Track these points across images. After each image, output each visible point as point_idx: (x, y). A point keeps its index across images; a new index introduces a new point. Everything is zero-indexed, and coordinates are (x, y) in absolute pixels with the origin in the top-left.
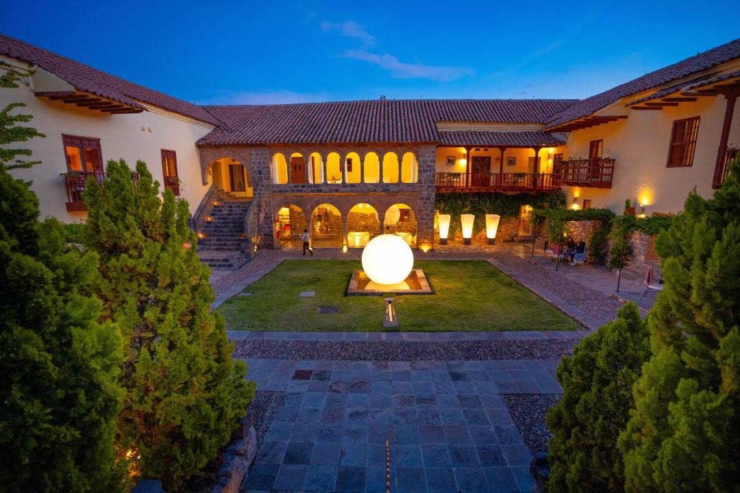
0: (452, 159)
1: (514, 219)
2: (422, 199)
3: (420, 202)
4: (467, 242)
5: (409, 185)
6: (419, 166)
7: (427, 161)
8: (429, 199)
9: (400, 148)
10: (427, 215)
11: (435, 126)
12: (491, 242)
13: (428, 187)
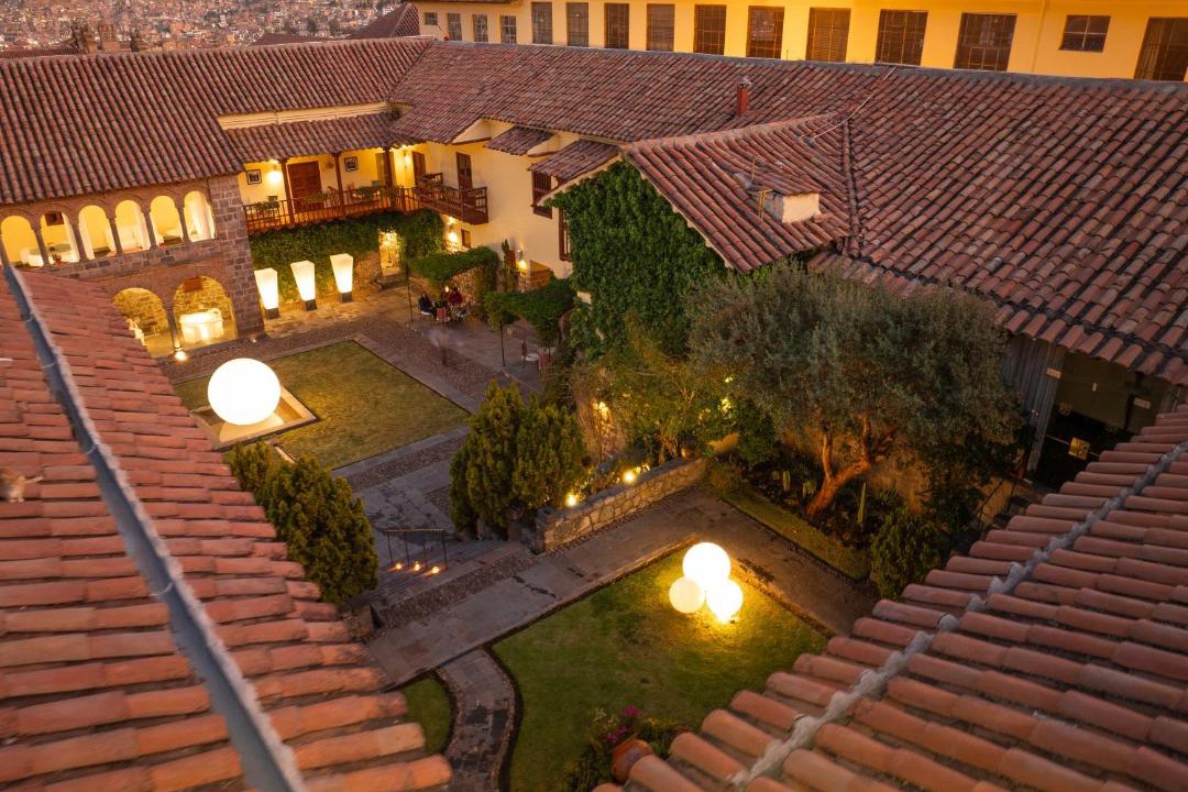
0: (255, 173)
1: (373, 252)
2: (231, 262)
3: (230, 269)
4: (311, 306)
5: (204, 244)
6: (215, 212)
7: (226, 203)
8: (242, 261)
9: (176, 187)
10: (245, 285)
11: (217, 123)
12: (347, 298)
13: (237, 242)
